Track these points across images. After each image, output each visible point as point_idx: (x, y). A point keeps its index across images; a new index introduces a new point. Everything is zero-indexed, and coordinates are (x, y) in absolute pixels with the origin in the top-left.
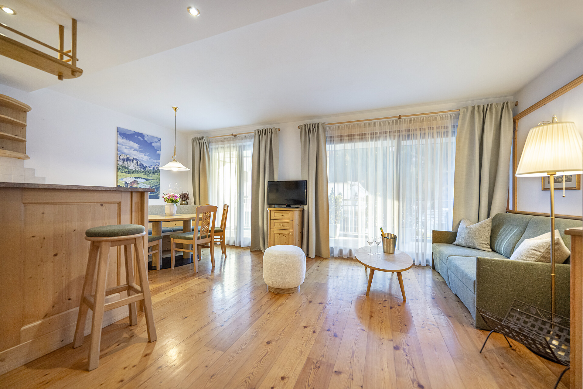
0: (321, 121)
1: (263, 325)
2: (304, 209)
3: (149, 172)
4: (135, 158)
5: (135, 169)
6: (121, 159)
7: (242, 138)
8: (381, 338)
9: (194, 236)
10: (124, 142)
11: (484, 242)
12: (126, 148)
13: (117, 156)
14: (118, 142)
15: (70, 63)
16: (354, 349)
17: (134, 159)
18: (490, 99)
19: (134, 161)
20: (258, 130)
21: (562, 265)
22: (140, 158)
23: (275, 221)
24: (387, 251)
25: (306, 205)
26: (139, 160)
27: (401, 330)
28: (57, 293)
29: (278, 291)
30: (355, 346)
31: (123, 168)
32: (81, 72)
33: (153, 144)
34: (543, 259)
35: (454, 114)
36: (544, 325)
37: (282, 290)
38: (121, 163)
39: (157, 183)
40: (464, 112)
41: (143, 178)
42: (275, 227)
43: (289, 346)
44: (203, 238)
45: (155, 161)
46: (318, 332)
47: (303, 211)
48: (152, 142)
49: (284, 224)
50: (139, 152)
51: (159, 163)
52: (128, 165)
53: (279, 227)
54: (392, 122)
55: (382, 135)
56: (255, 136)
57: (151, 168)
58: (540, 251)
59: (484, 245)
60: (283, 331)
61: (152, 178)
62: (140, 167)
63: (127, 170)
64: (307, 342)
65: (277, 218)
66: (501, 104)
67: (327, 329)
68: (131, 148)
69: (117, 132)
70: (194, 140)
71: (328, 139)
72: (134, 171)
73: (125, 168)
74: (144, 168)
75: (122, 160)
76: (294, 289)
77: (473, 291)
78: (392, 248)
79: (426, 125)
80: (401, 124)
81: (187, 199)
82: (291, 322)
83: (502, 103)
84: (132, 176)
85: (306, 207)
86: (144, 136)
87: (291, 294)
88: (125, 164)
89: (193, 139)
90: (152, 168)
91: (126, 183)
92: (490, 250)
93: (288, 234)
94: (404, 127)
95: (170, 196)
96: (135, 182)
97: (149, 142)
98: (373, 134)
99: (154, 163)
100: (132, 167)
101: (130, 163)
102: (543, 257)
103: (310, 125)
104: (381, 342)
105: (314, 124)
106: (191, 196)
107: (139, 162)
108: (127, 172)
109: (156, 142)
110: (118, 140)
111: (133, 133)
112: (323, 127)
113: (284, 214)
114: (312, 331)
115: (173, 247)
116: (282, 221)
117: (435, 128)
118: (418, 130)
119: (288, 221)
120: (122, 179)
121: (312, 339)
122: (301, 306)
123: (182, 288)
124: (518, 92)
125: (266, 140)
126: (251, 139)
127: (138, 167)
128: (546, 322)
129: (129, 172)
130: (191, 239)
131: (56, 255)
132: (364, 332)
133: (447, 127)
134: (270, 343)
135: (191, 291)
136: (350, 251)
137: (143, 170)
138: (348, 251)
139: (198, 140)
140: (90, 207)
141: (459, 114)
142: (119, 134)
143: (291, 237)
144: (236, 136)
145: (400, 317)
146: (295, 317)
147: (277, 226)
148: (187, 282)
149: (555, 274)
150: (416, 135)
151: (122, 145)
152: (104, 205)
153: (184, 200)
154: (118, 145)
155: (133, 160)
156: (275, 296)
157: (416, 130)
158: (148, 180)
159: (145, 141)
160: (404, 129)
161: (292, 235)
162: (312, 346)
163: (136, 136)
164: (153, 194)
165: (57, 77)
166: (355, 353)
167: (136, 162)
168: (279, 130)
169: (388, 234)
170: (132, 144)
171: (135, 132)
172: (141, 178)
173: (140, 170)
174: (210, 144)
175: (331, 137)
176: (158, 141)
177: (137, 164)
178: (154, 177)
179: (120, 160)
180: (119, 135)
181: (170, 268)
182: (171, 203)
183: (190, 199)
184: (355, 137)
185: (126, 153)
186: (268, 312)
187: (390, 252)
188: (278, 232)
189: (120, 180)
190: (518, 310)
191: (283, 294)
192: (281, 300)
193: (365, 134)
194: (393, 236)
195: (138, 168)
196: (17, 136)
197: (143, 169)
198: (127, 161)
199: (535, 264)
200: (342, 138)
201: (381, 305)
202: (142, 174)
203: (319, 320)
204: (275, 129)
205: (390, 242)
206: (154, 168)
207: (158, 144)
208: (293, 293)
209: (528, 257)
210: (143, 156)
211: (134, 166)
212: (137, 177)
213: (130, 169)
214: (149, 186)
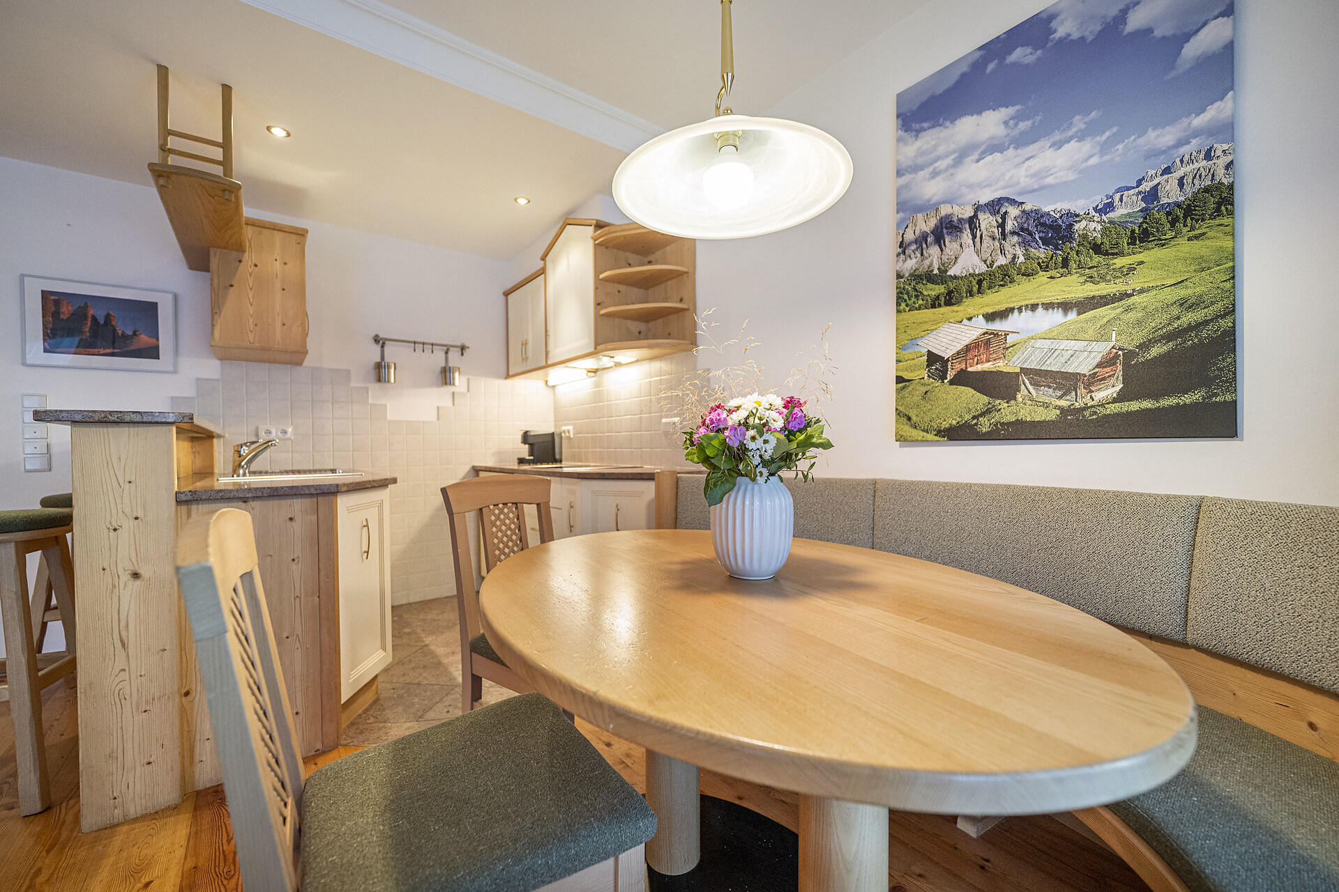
3: (1097, 248)
5: (986, 268)
6: (910, 244)
13: (894, 238)
17: (977, 207)
19: (984, 217)
26: (1014, 202)
31: (918, 287)
38: (912, 264)
52: (945, 258)
57: (1121, 211)
61: (1135, 283)
62: (1024, 242)
63: (939, 289)
72: (980, 282)
73: (932, 279)
74: (1059, 230)
75: (914, 247)
84: (973, 311)
88: (927, 262)
90: (1129, 207)
91: (933, 358)
96: (985, 344)
100: (968, 262)
101: (956, 244)
107: (1014, 211)
108: (938, 297)
127: (1007, 246)
129: (950, 293)
137: (1041, 253)
155: (973, 219)
164: (1147, 404)
167: (996, 220)
173: (1022, 259)
177: (998, 231)
179: (907, 251)
195: (1011, 252)
197: (1046, 242)
198: (940, 239)
202: (1042, 277)
206: (1152, 195)
211: (978, 253)
212: (1002, 307)
213: (955, 277)
214: (1101, 349)
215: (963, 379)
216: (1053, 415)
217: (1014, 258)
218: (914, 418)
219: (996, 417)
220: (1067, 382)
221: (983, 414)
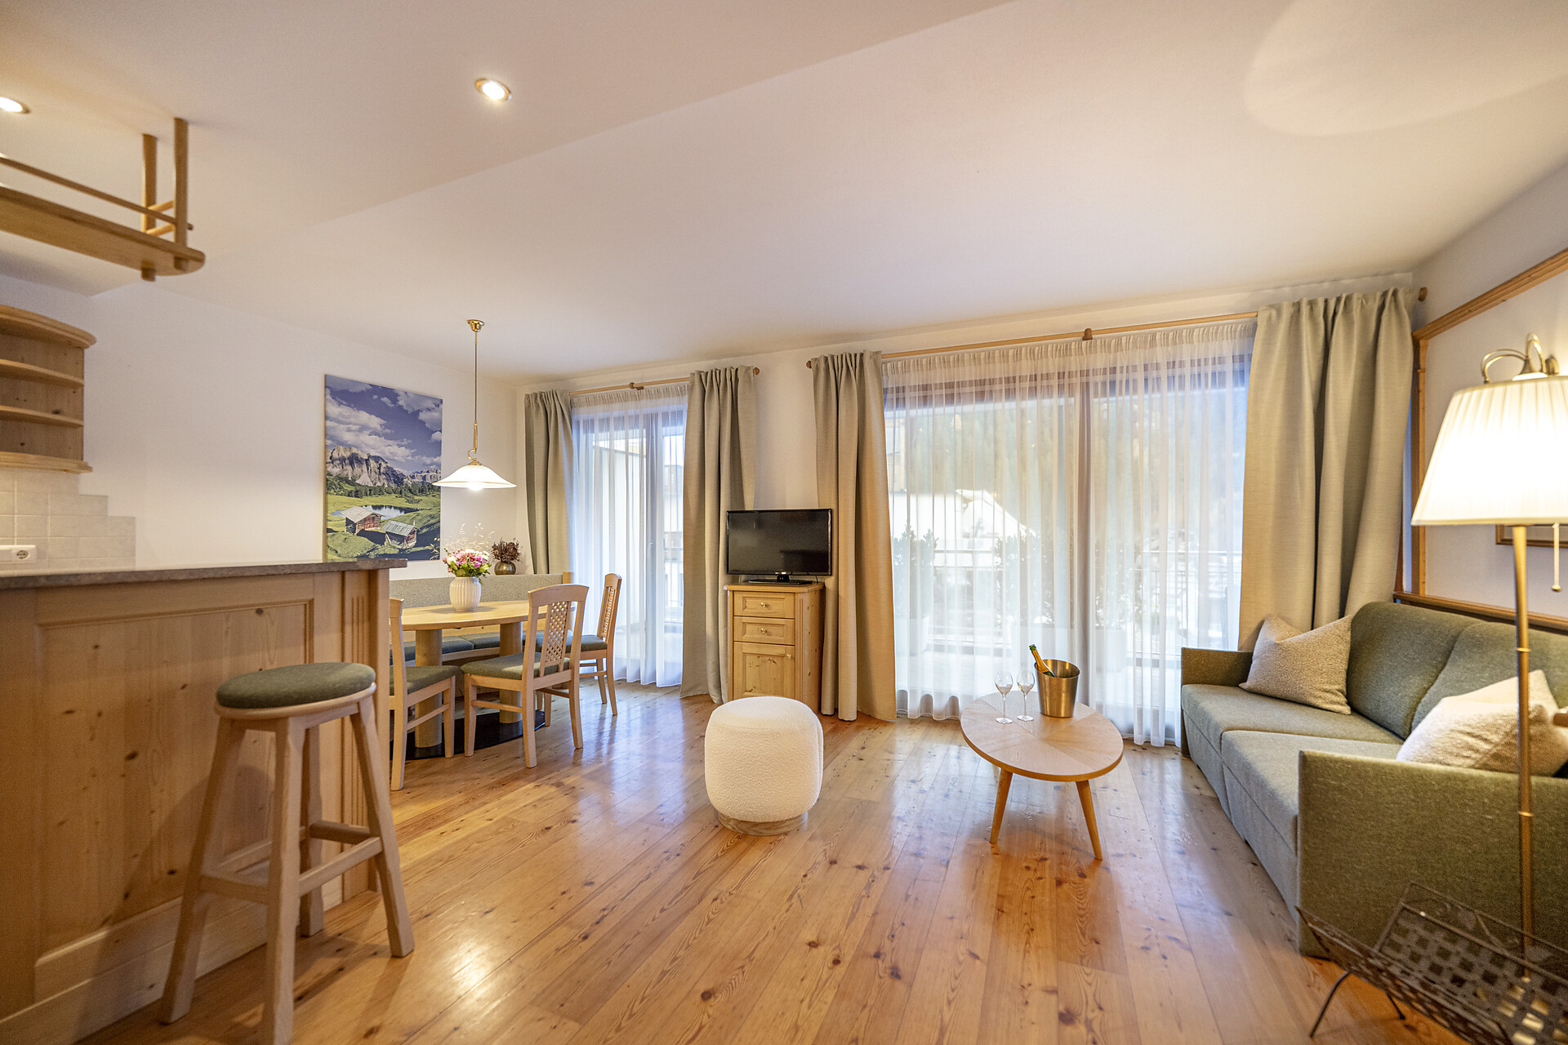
0: (869, 346)
1: (695, 938)
2: (824, 587)
3: (410, 490)
4: (373, 453)
5: (372, 485)
6: (336, 459)
7: (658, 394)
8: (1025, 983)
9: (525, 670)
10: (344, 413)
11: (1327, 687)
12: (349, 430)
13: (325, 453)
14: (328, 415)
15: (170, 237)
16: (946, 1018)
17: (369, 457)
18: (1346, 282)
19: (372, 462)
20: (700, 373)
21: (1553, 781)
22: (388, 454)
23: (745, 620)
24: (1051, 711)
25: (831, 575)
26: (384, 461)
27: (1082, 957)
28: (137, 860)
29: (744, 827)
30: (950, 1009)
31: (341, 484)
32: (199, 258)
33: (423, 416)
34: (1495, 761)
35: (1242, 323)
36: (1501, 966)
37: (756, 824)
38: (336, 470)
39: (432, 517)
40: (1270, 318)
41: (395, 508)
42: (747, 637)
43: (762, 1008)
44: (550, 671)
45: (428, 461)
46: (847, 959)
47: (823, 591)
48: (419, 411)
49: (770, 629)
50: (383, 438)
51: (439, 465)
52: (355, 474)
53: (757, 637)
54: (1066, 349)
55: (1036, 385)
56: (691, 388)
57: (416, 480)
58: (1485, 740)
59: (1329, 695)
60: (750, 957)
61: (418, 506)
62: (387, 479)
63: (352, 488)
64: (812, 996)
65: (753, 611)
66: (1375, 296)
67: (873, 951)
68: (363, 428)
69: (326, 387)
70: (532, 400)
71: (889, 396)
72: (370, 490)
73: (348, 482)
74: (398, 479)
75: (338, 462)
76: (788, 823)
77: (1292, 846)
78: (1066, 702)
79: (1161, 355)
80: (1091, 352)
81: (513, 559)
82: (775, 928)
83: (1379, 294)
84: (366, 503)
85: (829, 582)
86: (397, 395)
87: (782, 837)
89: (528, 396)
90: (418, 480)
91: (348, 522)
92: (1347, 709)
93: (783, 656)
94: (1100, 360)
95: (464, 558)
96: (373, 519)
97: (410, 411)
98: (1014, 382)
99: (425, 464)
100: (365, 480)
101: (360, 470)
102: (1496, 756)
103: (840, 359)
104: (1023, 996)
105: (850, 356)
106: (524, 550)
107: (384, 465)
108: (351, 492)
109: (429, 410)
110: (328, 410)
111: (368, 390)
112: (875, 362)
113: (769, 602)
114: (830, 958)
115: (472, 695)
116: (765, 622)
117: (1188, 364)
118: (1141, 369)
119: (782, 621)
120: (338, 511)
121: (827, 984)
122: (805, 876)
123: (489, 815)
124: (1427, 263)
125: (721, 402)
126: (682, 395)
127: (381, 479)
128: (1505, 958)
129: (357, 491)
130: (516, 677)
131: (132, 756)
132: (978, 962)
133: (1221, 360)
134: (710, 997)
135: (511, 827)
136: (954, 701)
137: (393, 486)
138: (946, 701)
139: (542, 401)
140: (227, 619)
141: (1255, 325)
142: (331, 394)
143: (789, 664)
144: (642, 388)
145: (1082, 912)
146: (787, 911)
147: (752, 633)
148: (503, 799)
149: (1530, 812)
150: (1135, 381)
151: (339, 422)
152: (265, 611)
153: (505, 562)
154: (329, 423)
155: (367, 461)
156: (737, 844)
157: (1135, 368)
158: (407, 510)
159: (401, 407)
160: (1100, 365)
161: (793, 658)
162: (825, 1008)
163: (375, 397)
164: (422, 549)
165: (139, 273)
166: (947, 1035)
167: (377, 465)
168: (757, 371)
169: (1055, 663)
170: (364, 417)
171: (371, 385)
172: (391, 507)
173: (386, 486)
174: (575, 410)
175: (898, 388)
176: (434, 406)
177: (377, 471)
178: (424, 502)
179: (332, 463)
180: (328, 397)
181: (463, 752)
182: (466, 576)
183: (519, 557)
184: (962, 390)
185: (349, 443)
186: (714, 894)
187: (1060, 713)
188: (755, 651)
189: (333, 514)
190: (1423, 914)
191: (759, 837)
192: (754, 856)
193: (992, 382)
194: (1067, 667)
195: (382, 482)
196: (57, 412)
197: (395, 482)
198: (351, 464)
199: (1472, 777)
200: (929, 393)
201: (1030, 874)
202: (393, 496)
203: (853, 923)
204: (744, 370)
205: (1059, 685)
206: (424, 478)
207: (435, 415)
208: (786, 834)
209: (1451, 753)
210: (395, 449)
211: (370, 477)
212: (379, 504)
213: (359, 485)
214: (411, 528)
215: (363, 533)
216: (396, 551)
217: (384, 484)
218: (339, 552)
219: (377, 552)
220: (401, 539)
221: (371, 551)
